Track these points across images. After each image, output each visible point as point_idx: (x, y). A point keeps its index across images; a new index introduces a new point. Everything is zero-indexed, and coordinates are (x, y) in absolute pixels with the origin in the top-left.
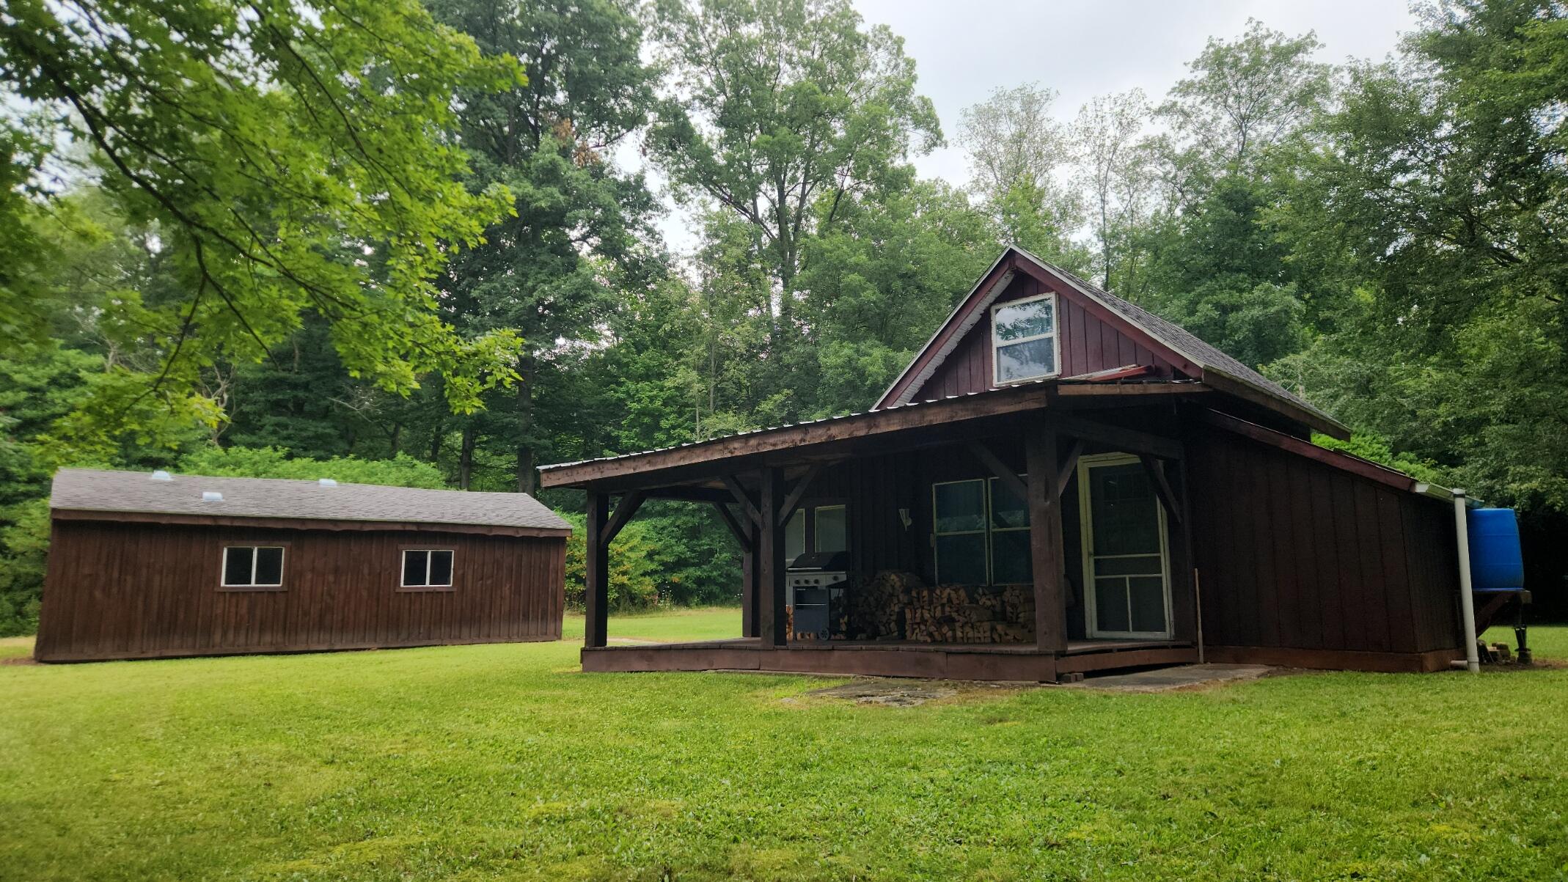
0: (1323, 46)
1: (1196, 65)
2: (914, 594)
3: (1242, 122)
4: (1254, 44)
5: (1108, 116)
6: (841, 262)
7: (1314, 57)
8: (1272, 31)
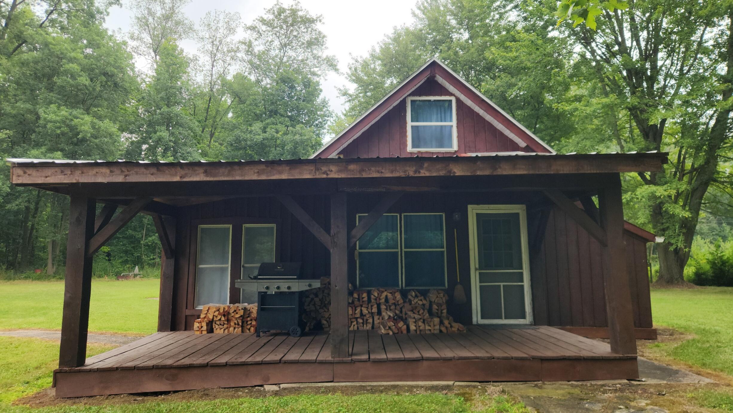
0: (324, 23)
1: (269, 11)
2: (356, 295)
3: (283, 46)
4: (294, 12)
5: (221, 22)
6: (62, 53)
7: (318, 26)
8: (303, 8)
